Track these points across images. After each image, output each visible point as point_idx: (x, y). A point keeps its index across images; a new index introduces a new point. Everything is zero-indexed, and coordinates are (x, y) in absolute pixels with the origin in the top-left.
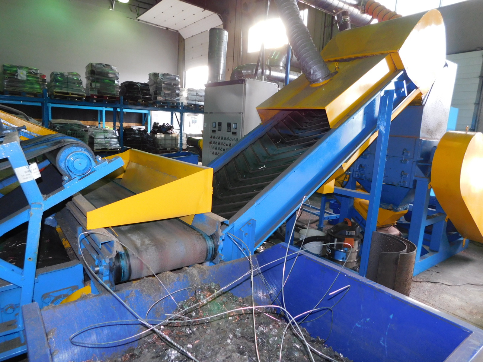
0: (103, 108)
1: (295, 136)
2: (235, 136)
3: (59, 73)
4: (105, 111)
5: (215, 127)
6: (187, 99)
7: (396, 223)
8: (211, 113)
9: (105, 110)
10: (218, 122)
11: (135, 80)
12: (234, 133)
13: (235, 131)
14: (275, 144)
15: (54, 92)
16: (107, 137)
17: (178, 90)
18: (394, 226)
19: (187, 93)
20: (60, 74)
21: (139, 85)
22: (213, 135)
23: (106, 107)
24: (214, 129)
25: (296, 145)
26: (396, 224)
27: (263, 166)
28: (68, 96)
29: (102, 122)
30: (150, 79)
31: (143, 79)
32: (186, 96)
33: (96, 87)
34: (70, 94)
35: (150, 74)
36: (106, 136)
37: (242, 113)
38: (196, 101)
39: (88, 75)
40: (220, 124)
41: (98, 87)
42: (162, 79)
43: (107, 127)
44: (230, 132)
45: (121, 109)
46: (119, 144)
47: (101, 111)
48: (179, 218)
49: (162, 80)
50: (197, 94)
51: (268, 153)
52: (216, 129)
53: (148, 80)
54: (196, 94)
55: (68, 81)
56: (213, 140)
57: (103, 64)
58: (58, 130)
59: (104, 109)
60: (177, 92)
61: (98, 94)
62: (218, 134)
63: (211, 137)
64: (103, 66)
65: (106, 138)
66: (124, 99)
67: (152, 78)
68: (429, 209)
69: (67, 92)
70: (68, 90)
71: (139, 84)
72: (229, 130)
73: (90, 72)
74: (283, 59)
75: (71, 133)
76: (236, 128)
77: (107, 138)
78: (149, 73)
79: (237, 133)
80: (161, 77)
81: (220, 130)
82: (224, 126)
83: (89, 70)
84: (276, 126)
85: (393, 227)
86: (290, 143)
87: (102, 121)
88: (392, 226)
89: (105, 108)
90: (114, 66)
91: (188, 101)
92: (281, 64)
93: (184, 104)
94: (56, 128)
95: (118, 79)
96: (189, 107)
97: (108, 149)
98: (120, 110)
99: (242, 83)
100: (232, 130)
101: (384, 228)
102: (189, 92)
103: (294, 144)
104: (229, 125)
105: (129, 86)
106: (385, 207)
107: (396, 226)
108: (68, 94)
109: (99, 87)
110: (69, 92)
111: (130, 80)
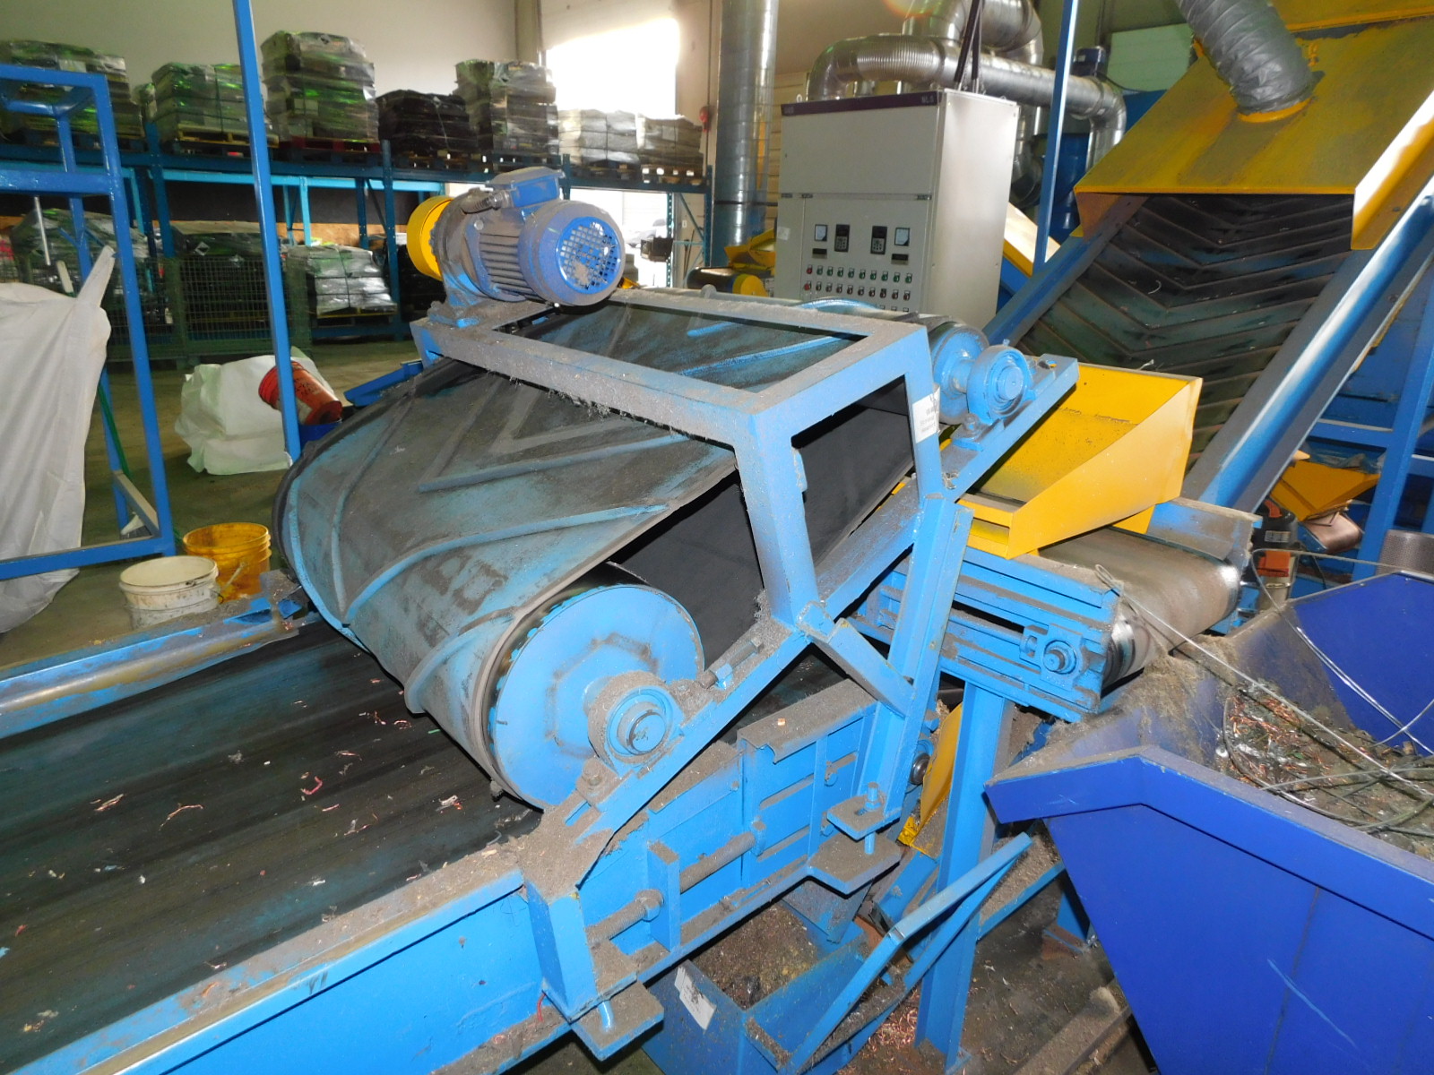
0: (301, 178)
1: (1206, 272)
2: (903, 267)
3: (186, 68)
4: (307, 190)
5: (825, 239)
6: (581, 143)
7: (1350, 506)
8: (805, 196)
9: (306, 185)
10: (838, 226)
11: (423, 88)
12: (900, 258)
13: (902, 251)
14: (1151, 296)
15: (181, 134)
16: (351, 274)
17: (554, 117)
18: (1341, 514)
19: (580, 126)
20: (190, 71)
21: (438, 103)
22: (817, 262)
23: (310, 176)
24: (821, 246)
25: (1224, 299)
26: (1346, 509)
27: (1148, 361)
28: (224, 142)
29: (302, 224)
30: (461, 79)
31: (439, 82)
32: (577, 134)
33: (307, 112)
34: (230, 137)
35: (460, 67)
36: (348, 272)
37: (931, 198)
38: (606, 149)
39: (272, 74)
40: (843, 231)
41: (314, 113)
42: (505, 81)
43: (315, 239)
44: (883, 253)
45: (387, 183)
46: (390, 293)
47: (294, 191)
48: (1115, 525)
49: (504, 84)
50: (609, 127)
51: (1138, 322)
52: (829, 246)
53: (456, 87)
54: (605, 128)
55: (218, 95)
56: (814, 279)
57: (323, 34)
58: (203, 254)
59: (305, 183)
60: (551, 122)
61: (315, 134)
62: (835, 259)
63: (810, 271)
64: (323, 40)
65: (349, 276)
66: (394, 151)
67: (472, 79)
68: (1414, 456)
69: (218, 129)
70: (222, 125)
71: (436, 99)
72: (877, 250)
73: (283, 62)
74: (957, 15)
75: (246, 264)
76: (906, 244)
77: (353, 275)
78: (456, 63)
79: (910, 258)
80: (501, 74)
81: (842, 247)
82: (861, 238)
83: (277, 56)
84: (1118, 240)
85: (1341, 517)
86: (1200, 293)
87: (301, 220)
88: (1338, 513)
89: (305, 178)
90: (357, 41)
91: (584, 152)
92: (952, 32)
93: (572, 160)
94: (197, 250)
95: (370, 84)
96: (589, 170)
97: (359, 311)
98: (384, 184)
99: (935, 103)
100: (892, 249)
101: (1318, 518)
102: (585, 122)
103: (1221, 297)
104: (879, 233)
105: (405, 106)
106: (1333, 462)
107: (1346, 512)
108: (223, 136)
109: (316, 114)
110: (226, 130)
111: (405, 87)
